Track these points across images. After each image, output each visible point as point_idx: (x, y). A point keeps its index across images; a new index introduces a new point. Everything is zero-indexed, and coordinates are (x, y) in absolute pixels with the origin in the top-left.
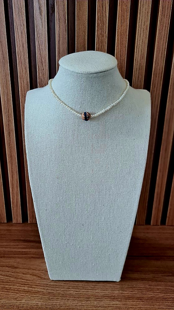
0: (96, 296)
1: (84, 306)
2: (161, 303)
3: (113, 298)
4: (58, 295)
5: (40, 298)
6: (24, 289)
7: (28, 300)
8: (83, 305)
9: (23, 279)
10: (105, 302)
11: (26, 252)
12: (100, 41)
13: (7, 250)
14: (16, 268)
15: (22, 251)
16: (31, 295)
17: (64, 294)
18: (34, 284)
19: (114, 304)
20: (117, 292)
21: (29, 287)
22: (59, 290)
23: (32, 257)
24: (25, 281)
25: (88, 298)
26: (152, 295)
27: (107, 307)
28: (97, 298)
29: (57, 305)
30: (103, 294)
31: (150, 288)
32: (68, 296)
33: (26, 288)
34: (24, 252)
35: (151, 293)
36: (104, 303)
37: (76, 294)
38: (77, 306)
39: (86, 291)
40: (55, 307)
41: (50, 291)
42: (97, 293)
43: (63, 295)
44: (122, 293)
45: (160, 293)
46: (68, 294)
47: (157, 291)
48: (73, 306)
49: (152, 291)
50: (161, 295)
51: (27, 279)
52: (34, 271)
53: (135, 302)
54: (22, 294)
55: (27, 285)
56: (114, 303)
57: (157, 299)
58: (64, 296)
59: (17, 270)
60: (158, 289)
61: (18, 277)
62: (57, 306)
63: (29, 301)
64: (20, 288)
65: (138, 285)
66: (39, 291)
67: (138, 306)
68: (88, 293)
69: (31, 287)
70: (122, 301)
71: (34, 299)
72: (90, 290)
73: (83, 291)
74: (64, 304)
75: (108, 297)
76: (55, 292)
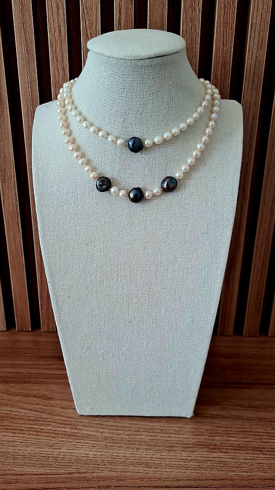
0: (184, 444)
1: (165, 459)
3: (212, 447)
4: (121, 442)
5: (90, 445)
6: (65, 432)
7: (71, 448)
8: (164, 457)
9: (61, 416)
10: (201, 454)
12: (189, 18)
13: (33, 371)
14: (50, 399)
16: (76, 440)
17: (130, 439)
18: (80, 424)
19: (215, 457)
20: (219, 438)
21: (72, 428)
22: (121, 434)
24: (66, 419)
25: (171, 448)
27: (204, 461)
28: (186, 448)
29: (121, 457)
30: (196, 440)
32: (137, 443)
33: (67, 430)
34: (62, 375)
36: (198, 456)
37: (150, 440)
38: (153, 459)
39: (167, 435)
40: (117, 459)
41: (107, 435)
42: (186, 440)
43: (129, 441)
44: (228, 440)
46: (137, 440)
48: (147, 459)
51: (69, 415)
53: (250, 455)
54: (62, 439)
55: (69, 424)
56: (215, 455)
58: (130, 443)
59: (52, 402)
61: (54, 413)
62: (120, 459)
63: (73, 449)
65: (254, 428)
66: (88, 435)
67: (256, 461)
68: (171, 439)
69: (76, 429)
70: (228, 453)
71: (81, 447)
72: (174, 434)
73: (162, 435)
74: (132, 455)
75: (204, 447)
76: (116, 437)
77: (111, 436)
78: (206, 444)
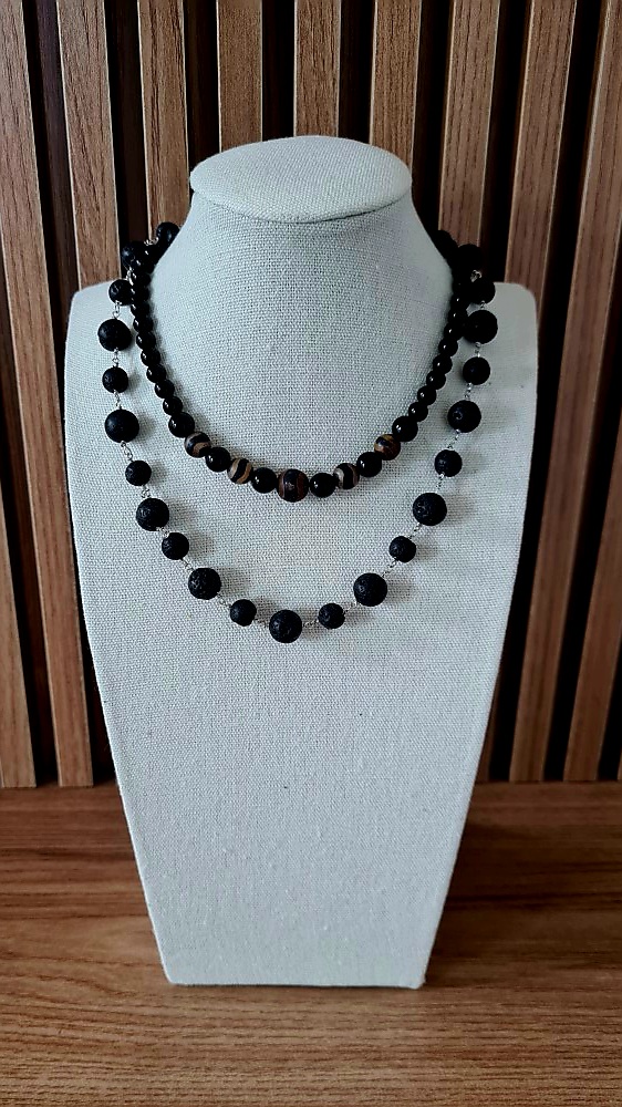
0: (310, 1052)
1: (267, 1090)
2: (548, 1070)
3: (373, 1055)
4: (171, 1053)
5: (101, 1065)
6: (45, 1036)
7: (58, 1075)
8: (265, 1086)
9: (39, 998)
10: (347, 1074)
11: (52, 897)
12: (311, 97)
14: (13, 956)
15: (35, 891)
16: (70, 1055)
17: (193, 1047)
18: (80, 1015)
19: (378, 1080)
20: (389, 1033)
21: (62, 1027)
22: (173, 1035)
23: (74, 915)
24: (50, 1005)
25: (282, 1061)
26: (514, 1042)
27: (354, 1091)
28: (315, 1060)
29: (169, 1092)
30: (338, 1042)
31: (507, 1015)
32: (207, 1054)
33: (50, 1031)
34: (45, 895)
35: (512, 1034)
36: (340, 1078)
37: (236, 1045)
38: (240, 1093)
39: (274, 1032)
40: (161, 1097)
41: (140, 1039)
42: (315, 1041)
43: (190, 1051)
44: (407, 1038)
45: (544, 1030)
46: (209, 1048)
47: (535, 1026)
48: (227, 1092)
49: (516, 1027)
50: (550, 1040)
51: (55, 995)
52: (81, 967)
53: (453, 1070)
54: (38, 1055)
55: (56, 1018)
56: (378, 1074)
57: (534, 1055)
58: (191, 1056)
59: (17, 964)
60: (538, 1018)
61: (23, 991)
62: (168, 1095)
64: (30, 1030)
65: (466, 1005)
66: (98, 1041)
67: (466, 1084)
68: (283, 1041)
69: (71, 1027)
70: (406, 1067)
71: (80, 1071)
72: (290, 1028)
73: (264, 1033)
74: (195, 1085)
75: (354, 1055)
76: (160, 1042)
77: (150, 1040)
78: (360, 1049)
